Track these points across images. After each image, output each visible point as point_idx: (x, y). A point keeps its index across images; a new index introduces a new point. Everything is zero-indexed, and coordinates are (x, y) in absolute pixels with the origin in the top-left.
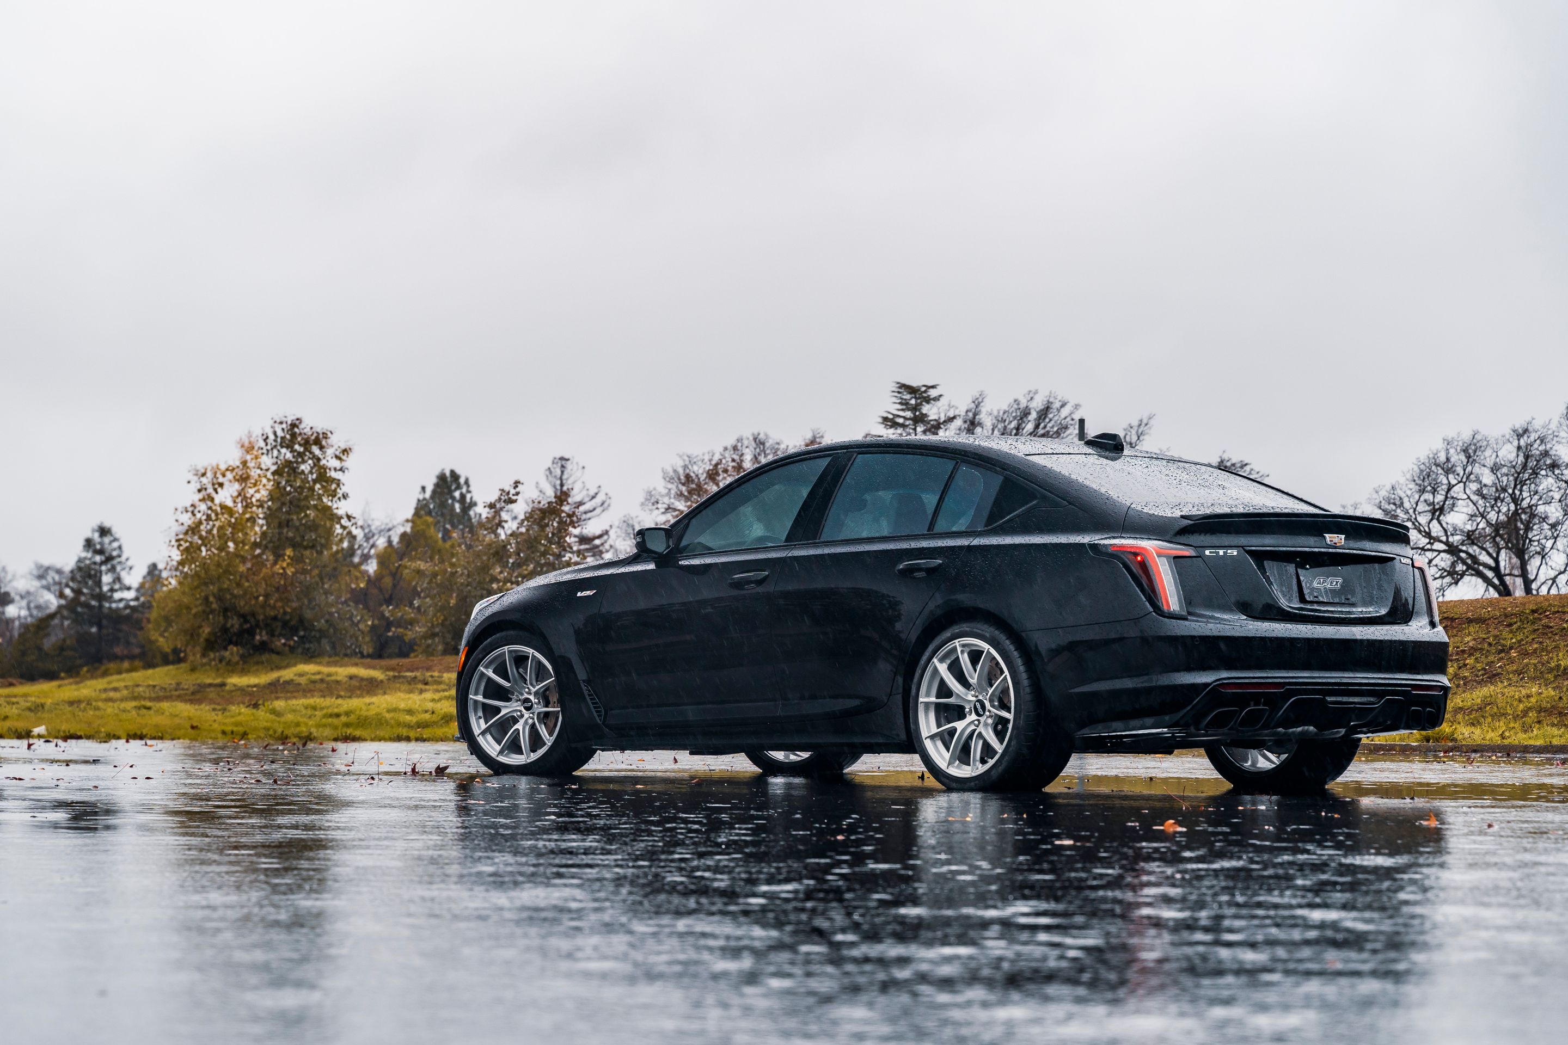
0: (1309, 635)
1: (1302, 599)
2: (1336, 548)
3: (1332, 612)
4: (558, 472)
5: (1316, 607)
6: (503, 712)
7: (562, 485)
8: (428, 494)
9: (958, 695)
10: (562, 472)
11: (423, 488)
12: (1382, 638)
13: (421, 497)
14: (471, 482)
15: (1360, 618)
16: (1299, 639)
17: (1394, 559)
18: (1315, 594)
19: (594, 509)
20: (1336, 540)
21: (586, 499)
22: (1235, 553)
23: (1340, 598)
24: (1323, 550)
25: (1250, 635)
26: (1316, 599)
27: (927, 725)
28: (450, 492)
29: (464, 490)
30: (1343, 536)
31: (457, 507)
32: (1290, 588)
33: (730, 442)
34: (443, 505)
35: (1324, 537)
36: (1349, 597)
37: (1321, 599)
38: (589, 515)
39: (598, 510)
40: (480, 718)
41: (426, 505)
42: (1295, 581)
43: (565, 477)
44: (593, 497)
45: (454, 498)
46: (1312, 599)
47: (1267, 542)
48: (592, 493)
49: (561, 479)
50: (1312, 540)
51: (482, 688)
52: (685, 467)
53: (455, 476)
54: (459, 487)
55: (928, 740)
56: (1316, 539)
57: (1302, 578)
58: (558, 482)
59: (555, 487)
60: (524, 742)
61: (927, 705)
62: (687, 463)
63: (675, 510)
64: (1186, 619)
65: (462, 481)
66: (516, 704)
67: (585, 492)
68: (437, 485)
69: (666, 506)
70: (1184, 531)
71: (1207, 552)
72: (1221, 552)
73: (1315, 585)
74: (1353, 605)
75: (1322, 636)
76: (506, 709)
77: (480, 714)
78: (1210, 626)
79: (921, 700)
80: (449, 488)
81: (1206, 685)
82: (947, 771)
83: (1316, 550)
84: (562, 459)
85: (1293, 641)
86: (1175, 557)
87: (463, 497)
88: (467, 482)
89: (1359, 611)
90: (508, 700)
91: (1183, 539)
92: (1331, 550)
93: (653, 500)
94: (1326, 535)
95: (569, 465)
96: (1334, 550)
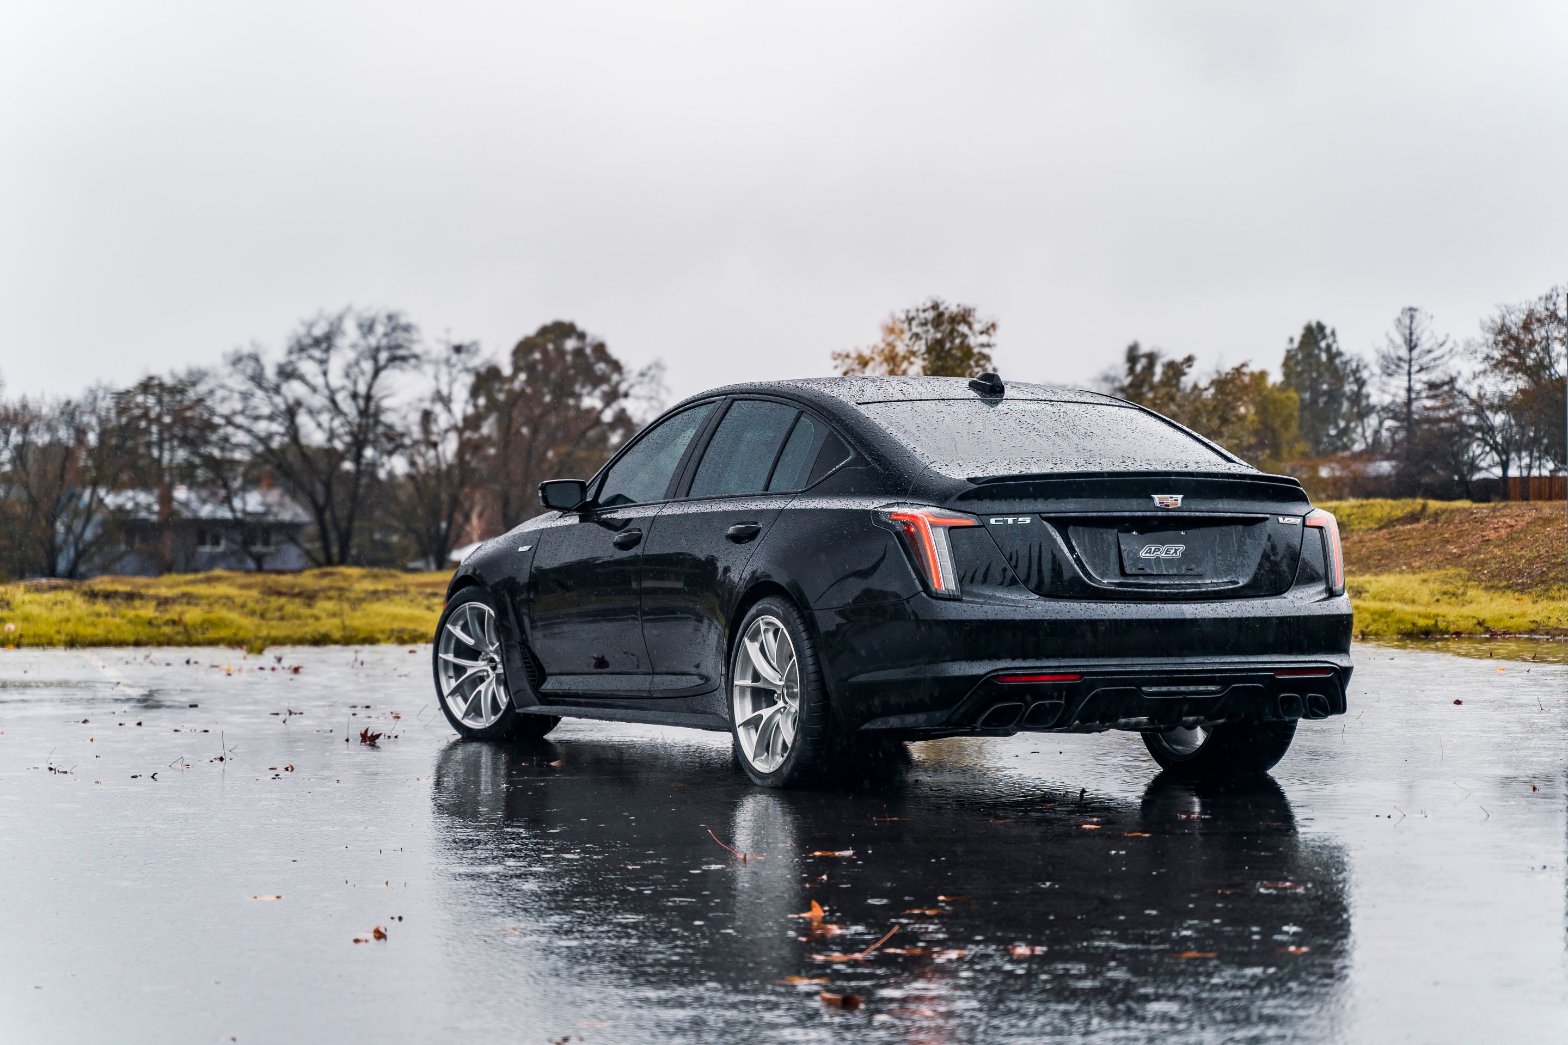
0: (1118, 616)
1: (1123, 573)
2: (1168, 510)
3: (1162, 586)
4: (1407, 321)
5: (1142, 580)
6: (469, 672)
7: (1411, 334)
8: (1296, 344)
9: (765, 679)
10: (1411, 322)
11: (1291, 340)
12: (1227, 616)
13: (1289, 347)
14: (1338, 333)
15: (1207, 592)
16: (1102, 621)
17: (1267, 519)
18: (1141, 566)
19: (1443, 356)
20: (1170, 501)
21: (1435, 347)
22: (1028, 521)
23: (1179, 568)
24: (1148, 514)
25: (1037, 617)
26: (1142, 572)
27: (743, 710)
28: (1317, 343)
29: (1330, 340)
30: (1180, 497)
31: (1324, 357)
32: (1106, 558)
33: (1545, 291)
34: (1309, 355)
35: (1152, 499)
36: (1193, 566)
37: (1149, 571)
38: (1438, 362)
39: (1446, 358)
40: (450, 677)
41: (1295, 355)
42: (1114, 551)
43: (1414, 326)
44: (1441, 345)
45: (1320, 349)
46: (1134, 572)
47: (1071, 507)
48: (1440, 340)
49: (1410, 328)
50: (1135, 503)
51: (452, 646)
52: (1503, 318)
53: (1321, 327)
54: (1324, 337)
55: (741, 727)
56: (1140, 501)
57: (1123, 547)
58: (1407, 332)
59: (1404, 336)
60: (486, 705)
61: (743, 689)
62: (1505, 312)
63: (1493, 359)
64: (959, 600)
65: (1328, 331)
66: (484, 663)
67: (1433, 341)
68: (1304, 336)
69: (1484, 356)
70: (966, 496)
71: (993, 521)
72: (1010, 521)
73: (1143, 554)
74: (1200, 576)
75: (1135, 617)
76: (474, 667)
77: (451, 673)
78: (986, 607)
79: (736, 683)
80: (1315, 338)
81: (977, 678)
82: (753, 764)
83: (1140, 514)
84: (1411, 309)
85: (1093, 623)
86: (951, 528)
87: (1329, 347)
88: (1333, 333)
89: (1210, 583)
90: (476, 659)
91: (964, 505)
92: (1160, 514)
93: (1472, 349)
94: (1156, 497)
95: (1418, 316)
96: (1165, 514)
